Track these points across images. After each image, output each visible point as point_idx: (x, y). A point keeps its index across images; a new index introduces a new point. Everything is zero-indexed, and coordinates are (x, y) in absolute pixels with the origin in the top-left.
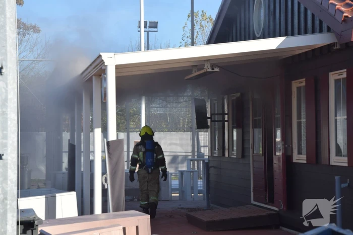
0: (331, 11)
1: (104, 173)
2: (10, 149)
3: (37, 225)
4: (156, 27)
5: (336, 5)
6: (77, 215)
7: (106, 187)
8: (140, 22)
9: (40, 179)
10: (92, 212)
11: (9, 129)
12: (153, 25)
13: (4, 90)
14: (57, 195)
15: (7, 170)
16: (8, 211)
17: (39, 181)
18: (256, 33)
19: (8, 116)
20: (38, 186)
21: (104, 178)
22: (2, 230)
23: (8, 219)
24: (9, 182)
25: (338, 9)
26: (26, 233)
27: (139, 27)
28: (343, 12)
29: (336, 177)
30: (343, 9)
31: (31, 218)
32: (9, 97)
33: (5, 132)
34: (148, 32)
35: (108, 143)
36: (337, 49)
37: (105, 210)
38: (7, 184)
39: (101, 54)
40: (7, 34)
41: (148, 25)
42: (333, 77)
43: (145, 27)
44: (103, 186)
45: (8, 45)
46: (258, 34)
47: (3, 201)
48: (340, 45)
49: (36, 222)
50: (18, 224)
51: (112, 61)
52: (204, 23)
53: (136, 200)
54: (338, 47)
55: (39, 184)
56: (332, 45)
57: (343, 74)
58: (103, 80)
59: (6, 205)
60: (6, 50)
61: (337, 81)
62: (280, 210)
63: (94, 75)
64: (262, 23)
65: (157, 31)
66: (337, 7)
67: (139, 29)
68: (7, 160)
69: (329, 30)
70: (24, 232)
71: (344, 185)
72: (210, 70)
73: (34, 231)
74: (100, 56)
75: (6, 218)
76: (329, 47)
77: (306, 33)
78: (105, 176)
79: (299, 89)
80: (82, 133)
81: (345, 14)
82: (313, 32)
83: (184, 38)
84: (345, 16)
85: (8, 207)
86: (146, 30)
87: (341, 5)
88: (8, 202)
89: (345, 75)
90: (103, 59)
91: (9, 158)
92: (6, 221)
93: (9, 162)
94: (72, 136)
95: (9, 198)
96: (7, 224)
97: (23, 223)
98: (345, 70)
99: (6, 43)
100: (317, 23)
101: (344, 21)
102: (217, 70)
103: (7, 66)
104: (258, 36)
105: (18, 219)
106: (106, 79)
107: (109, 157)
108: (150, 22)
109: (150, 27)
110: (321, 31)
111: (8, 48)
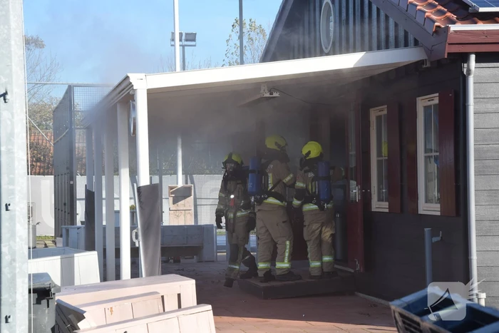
0: (420, 20)
1: (133, 227)
2: (17, 197)
3: (54, 294)
4: (194, 40)
5: (425, 12)
6: (99, 281)
7: (137, 245)
8: (173, 34)
9: (47, 235)
10: (118, 277)
11: (16, 172)
12: (190, 38)
13: (9, 122)
14: (76, 255)
15: (15, 224)
16: (18, 276)
17: (46, 237)
18: (324, 48)
19: (16, 155)
20: (46, 244)
21: (134, 234)
22: (11, 300)
23: (18, 286)
24: (18, 240)
25: (428, 17)
26: (40, 304)
27: (173, 40)
28: (434, 22)
29: (426, 230)
30: (434, 17)
31: (46, 285)
32: (16, 131)
33: (11, 176)
34: (183, 46)
35: (139, 189)
36: (427, 68)
37: (135, 273)
38: (15, 242)
39: (129, 75)
40: (12, 49)
41: (184, 37)
42: (422, 103)
43: (181, 40)
44: (132, 243)
45: (13, 64)
46: (326, 48)
47: (11, 264)
48: (431, 63)
49: (52, 290)
50: (30, 292)
51: (142, 84)
52: (253, 35)
53: (172, 261)
54: (428, 65)
55: (47, 242)
56: (421, 63)
57: (435, 99)
58: (131, 109)
59: (15, 268)
60: (11, 71)
61: (427, 108)
62: (355, 271)
63: (119, 102)
64: (332, 34)
65: (195, 46)
66: (427, 14)
67: (173, 43)
68: (15, 211)
69: (416, 43)
70: (38, 302)
71: (435, 239)
72: (267, 95)
73: (50, 301)
74: (127, 77)
75: (15, 285)
76: (417, 65)
77: (387, 47)
78: (135, 230)
79: (379, 118)
80: (103, 177)
81: (436, 24)
82: (397, 46)
83: (228, 55)
84: (437, 26)
85: (18, 270)
86: (181, 43)
87: (431, 13)
88: (17, 265)
89: (436, 101)
90: (131, 81)
91: (17, 209)
92: (15, 288)
93: (17, 213)
94: (90, 180)
95: (18, 258)
96: (16, 293)
97: (35, 291)
98: (437, 94)
99: (11, 62)
100: (401, 34)
101: (436, 32)
102: (276, 94)
103: (12, 91)
104: (326, 51)
105: (30, 286)
106: (134, 107)
107: (141, 207)
108: (186, 34)
109: (187, 40)
110: (406, 45)
111: (14, 67)
